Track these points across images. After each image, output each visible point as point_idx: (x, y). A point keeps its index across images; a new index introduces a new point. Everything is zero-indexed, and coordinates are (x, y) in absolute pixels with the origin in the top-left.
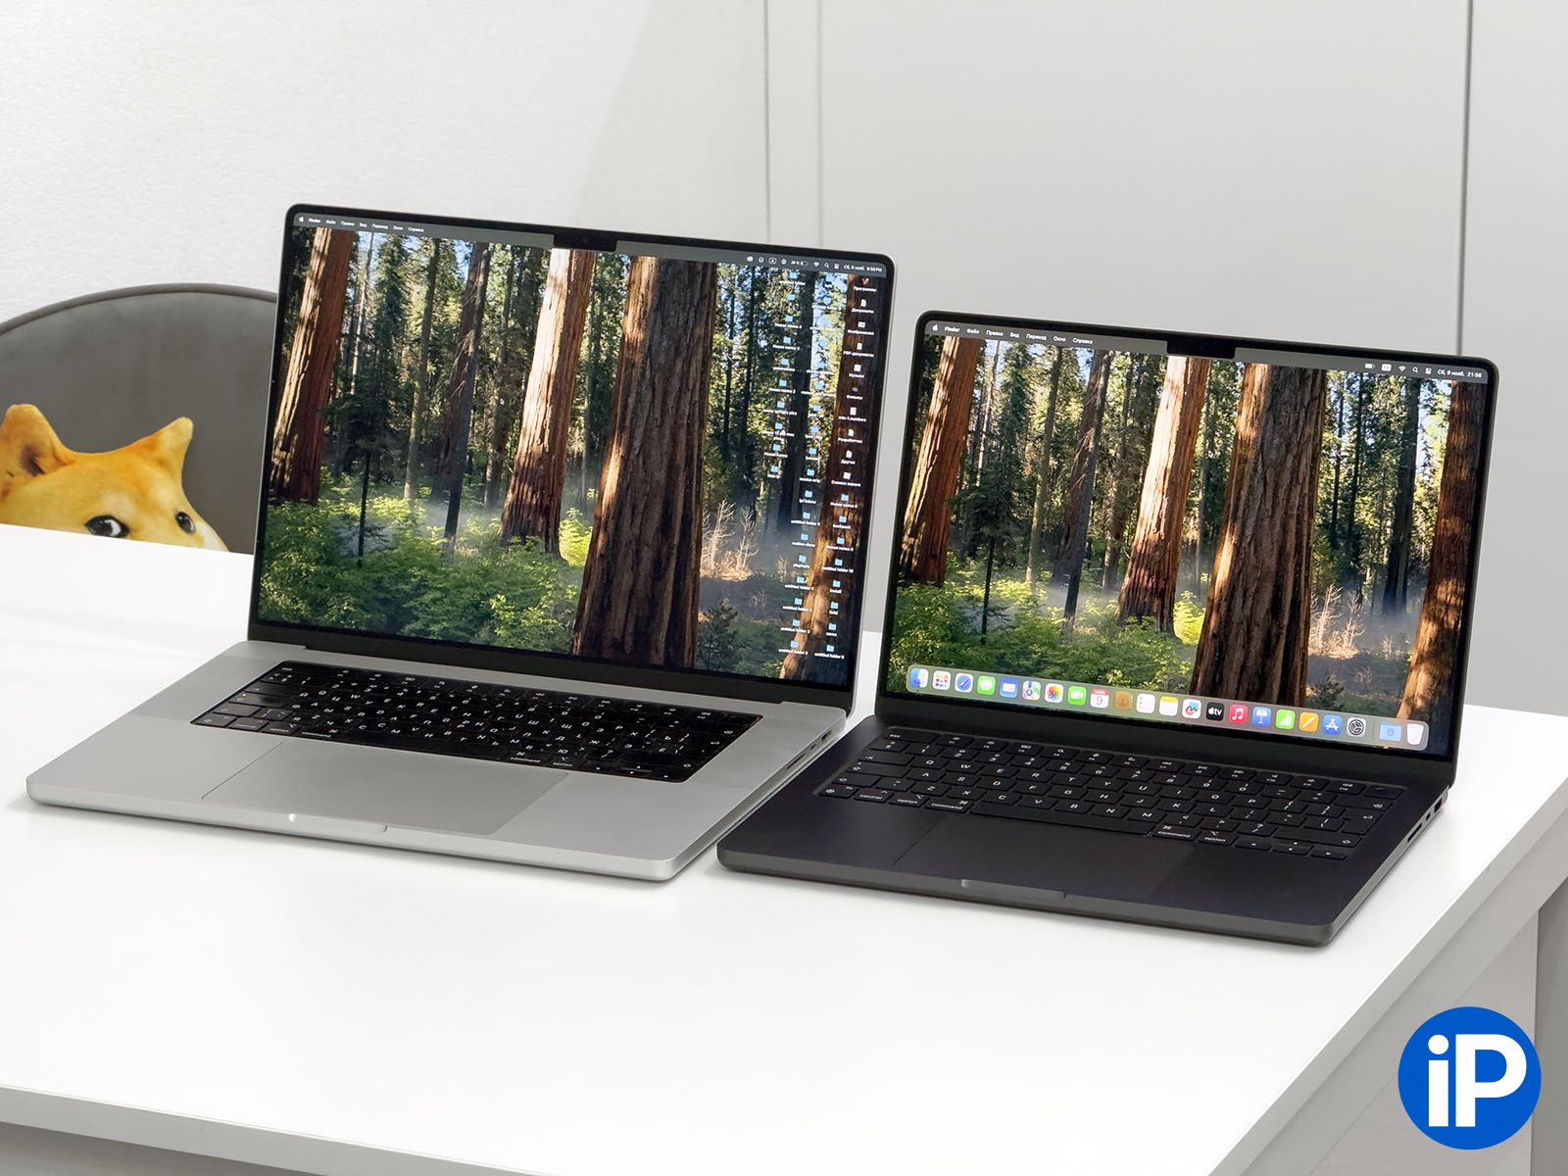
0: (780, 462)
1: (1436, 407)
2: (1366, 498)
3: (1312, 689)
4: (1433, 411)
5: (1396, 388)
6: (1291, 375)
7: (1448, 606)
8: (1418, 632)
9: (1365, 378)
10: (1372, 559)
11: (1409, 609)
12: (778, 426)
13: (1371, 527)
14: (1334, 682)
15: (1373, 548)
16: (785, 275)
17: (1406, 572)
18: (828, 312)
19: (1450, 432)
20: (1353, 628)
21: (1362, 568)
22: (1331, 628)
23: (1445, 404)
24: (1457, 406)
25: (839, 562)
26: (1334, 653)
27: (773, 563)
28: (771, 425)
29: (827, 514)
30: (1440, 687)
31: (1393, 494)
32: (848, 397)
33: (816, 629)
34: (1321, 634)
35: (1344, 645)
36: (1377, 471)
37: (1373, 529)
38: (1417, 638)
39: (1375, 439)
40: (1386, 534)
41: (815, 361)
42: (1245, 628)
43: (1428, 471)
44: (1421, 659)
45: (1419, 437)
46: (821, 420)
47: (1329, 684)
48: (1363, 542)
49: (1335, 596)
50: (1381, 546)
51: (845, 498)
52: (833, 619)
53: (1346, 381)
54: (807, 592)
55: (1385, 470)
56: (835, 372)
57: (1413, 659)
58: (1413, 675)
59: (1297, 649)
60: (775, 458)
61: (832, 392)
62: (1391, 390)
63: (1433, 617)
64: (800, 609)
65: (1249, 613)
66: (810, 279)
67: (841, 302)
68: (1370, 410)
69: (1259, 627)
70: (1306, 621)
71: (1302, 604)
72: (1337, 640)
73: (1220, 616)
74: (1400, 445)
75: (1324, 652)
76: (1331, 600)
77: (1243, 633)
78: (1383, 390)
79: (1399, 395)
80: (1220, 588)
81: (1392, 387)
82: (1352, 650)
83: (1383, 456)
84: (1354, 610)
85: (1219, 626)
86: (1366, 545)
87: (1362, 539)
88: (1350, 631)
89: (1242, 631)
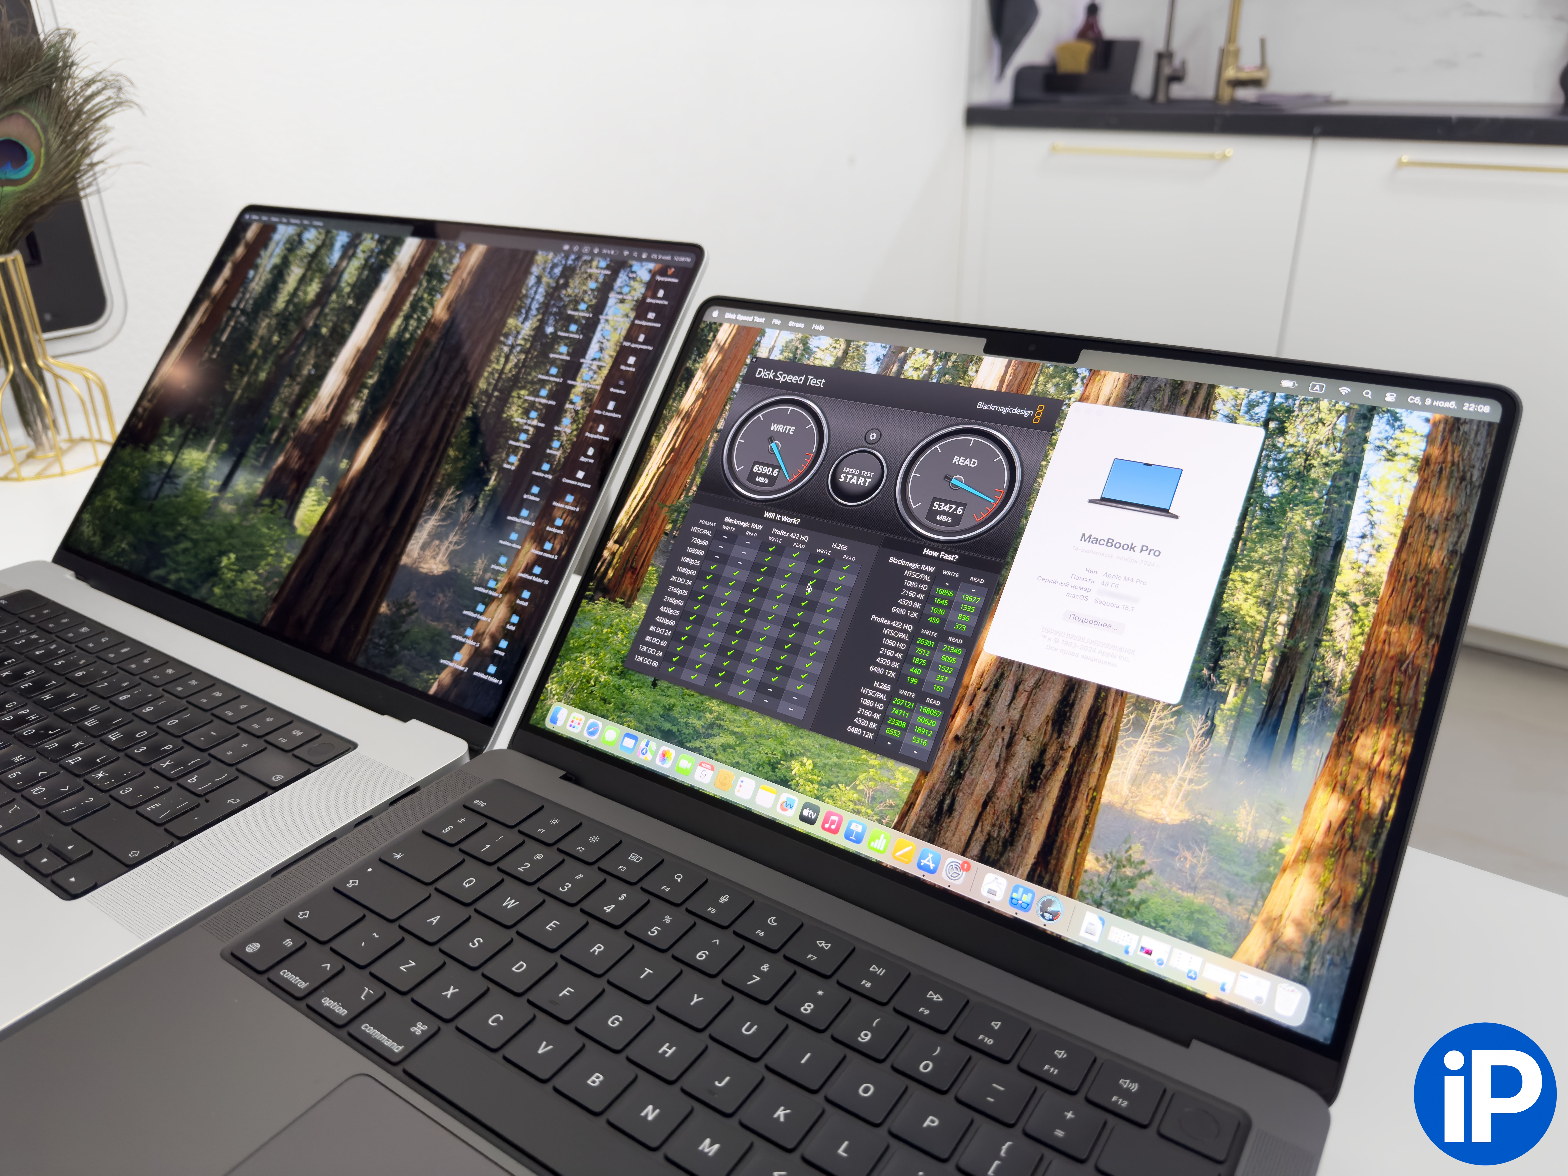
0: (521, 452)
1: (1398, 451)
2: (1248, 575)
3: (1097, 860)
4: (1391, 456)
5: (1330, 418)
6: (1159, 389)
7: (1373, 772)
8: (1307, 807)
9: (1278, 400)
10: (1243, 670)
11: (1297, 763)
12: (533, 414)
13: (1249, 620)
14: (1136, 857)
15: (1248, 652)
16: (594, 263)
17: (1301, 701)
18: (622, 301)
19: (1421, 488)
20: (1189, 775)
21: (1222, 682)
22: (1149, 767)
23: (1417, 447)
24: (1436, 452)
25: (537, 570)
26: (1146, 809)
27: (472, 561)
28: (526, 413)
29: (545, 514)
30: (1336, 913)
31: (1299, 574)
32: (612, 390)
33: (487, 643)
34: (1129, 773)
35: (1168, 800)
36: (1276, 537)
38: (1305, 817)
39: (1280, 488)
40: (1274, 635)
41: (593, 350)
42: (1007, 737)
44: (1306, 854)
45: (1359, 493)
46: (577, 412)
47: (1129, 860)
48: (1231, 641)
49: (1165, 717)
50: (1262, 652)
51: (570, 498)
52: (507, 635)
53: (1245, 402)
54: (492, 599)
55: (1290, 536)
56: (608, 363)
57: (1290, 850)
58: (1286, 879)
59: (1084, 789)
60: (517, 447)
61: (597, 384)
62: (1321, 421)
63: (1341, 787)
64: (479, 617)
65: (1017, 717)
66: (617, 267)
67: (639, 290)
68: (1279, 445)
69: (1028, 740)
70: (1108, 747)
71: (1107, 719)
72: (1156, 788)
73: (973, 711)
74: (1323, 501)
75: (1130, 804)
76: (1159, 723)
77: (1001, 744)
78: (1306, 419)
79: (1334, 428)
80: (981, 671)
81: (1322, 415)
82: (1181, 811)
83: (1289, 514)
84: (1195, 747)
85: (967, 726)
86: (1235, 646)
87: (1230, 635)
88: (1182, 779)
89: (1000, 740)
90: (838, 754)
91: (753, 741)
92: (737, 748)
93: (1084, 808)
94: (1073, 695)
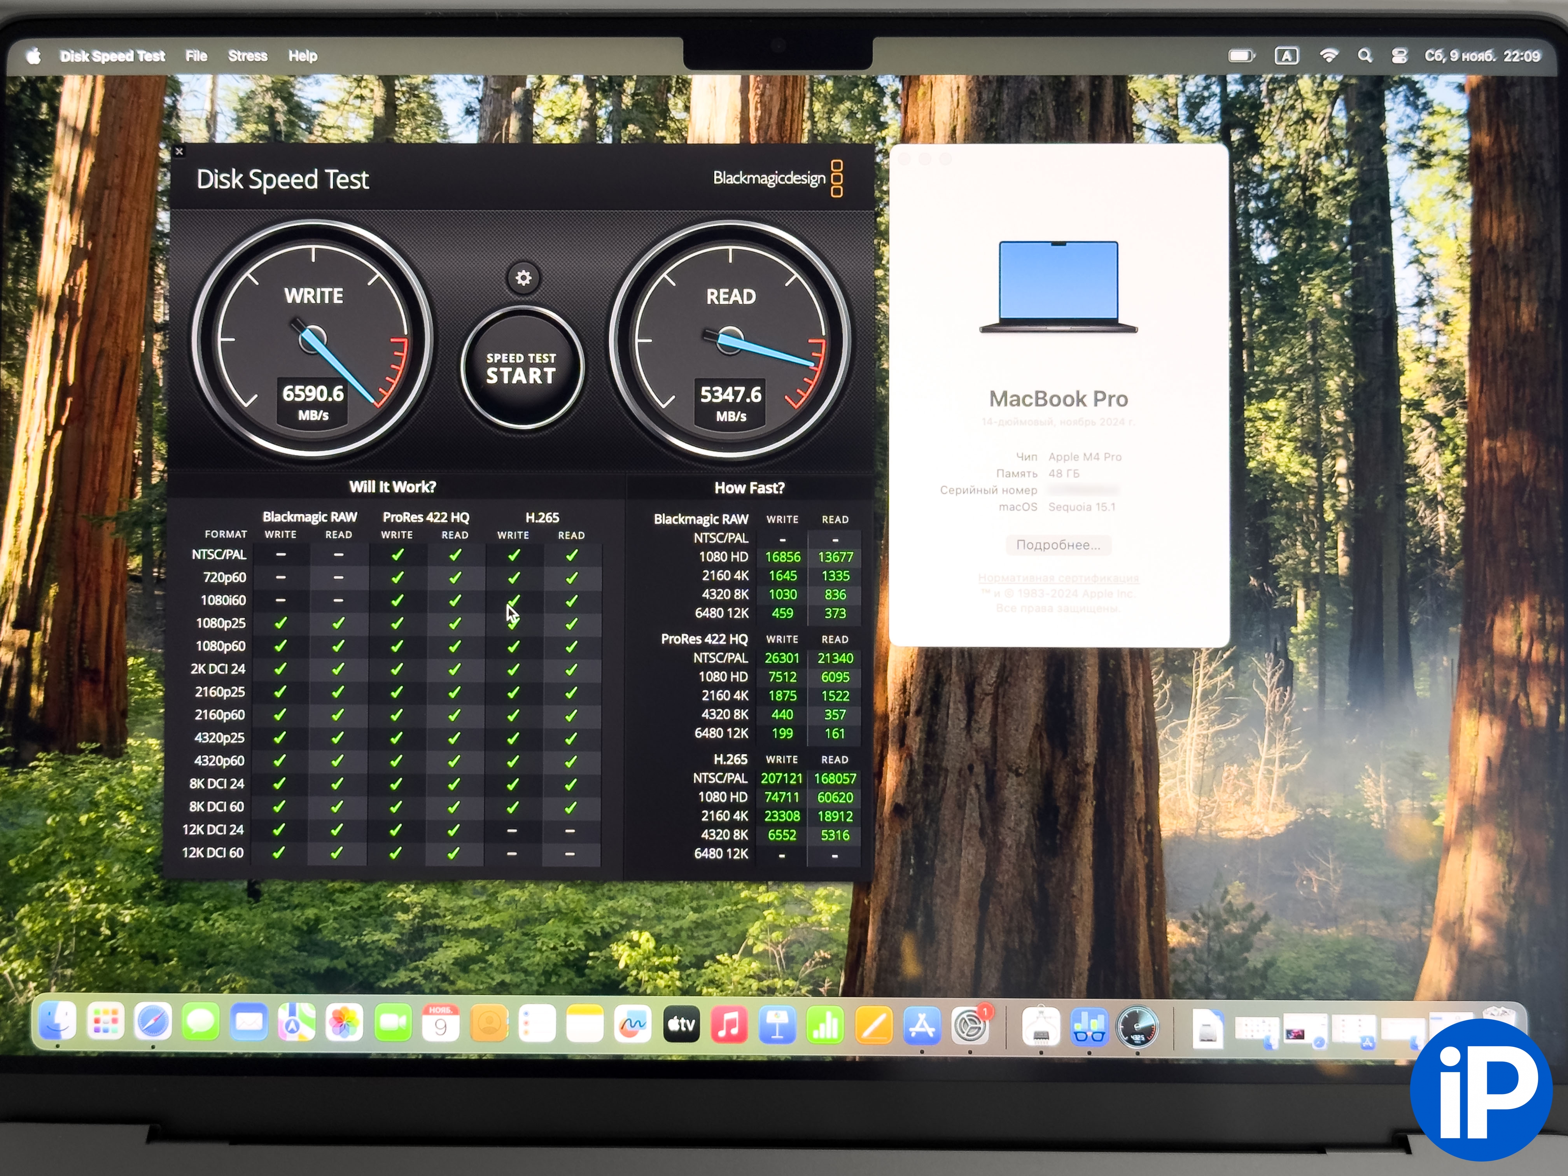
1: (1433, 148)
2: (1271, 405)
4: (1425, 159)
5: (1320, 108)
6: (1033, 98)
7: (1524, 669)
8: (1453, 747)
9: (1233, 88)
10: (1307, 563)
11: (1421, 686)
13: (1293, 480)
14: (1239, 901)
15: (1306, 534)
17: (1402, 590)
20: (1277, 752)
21: (1282, 591)
22: (1215, 759)
23: (1457, 137)
24: (1487, 139)
26: (1232, 825)
31: (1343, 387)
34: (1190, 778)
35: (1258, 801)
36: (1294, 332)
37: (1301, 484)
38: (1453, 762)
39: (1278, 246)
40: (1336, 494)
42: (981, 781)
43: (1429, 315)
44: (1469, 817)
45: (1396, 230)
47: (1230, 910)
48: (1278, 522)
49: (1216, 673)
50: (1326, 526)
53: (1181, 100)
55: (1316, 326)
57: (1447, 817)
58: (1453, 862)
59: (1129, 825)
62: (1308, 115)
63: (1489, 702)
65: (987, 742)
68: (1257, 170)
69: (1018, 775)
70: (1145, 746)
71: (1131, 702)
72: (1236, 788)
73: (910, 756)
74: (1347, 255)
75: (1206, 825)
76: (1209, 684)
77: (976, 796)
78: (1285, 116)
79: (1331, 125)
80: (900, 681)
81: (1308, 105)
82: (1281, 812)
83: (1304, 289)
84: (1273, 705)
85: (909, 784)
86: (1285, 527)
87: (1274, 513)
88: (1270, 762)
89: (972, 790)
90: (694, 904)
91: (516, 935)
92: (490, 958)
93: (1139, 854)
94: (1066, 678)
